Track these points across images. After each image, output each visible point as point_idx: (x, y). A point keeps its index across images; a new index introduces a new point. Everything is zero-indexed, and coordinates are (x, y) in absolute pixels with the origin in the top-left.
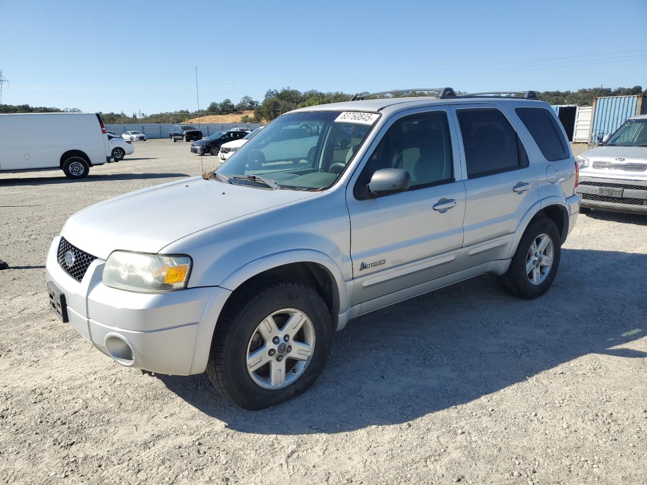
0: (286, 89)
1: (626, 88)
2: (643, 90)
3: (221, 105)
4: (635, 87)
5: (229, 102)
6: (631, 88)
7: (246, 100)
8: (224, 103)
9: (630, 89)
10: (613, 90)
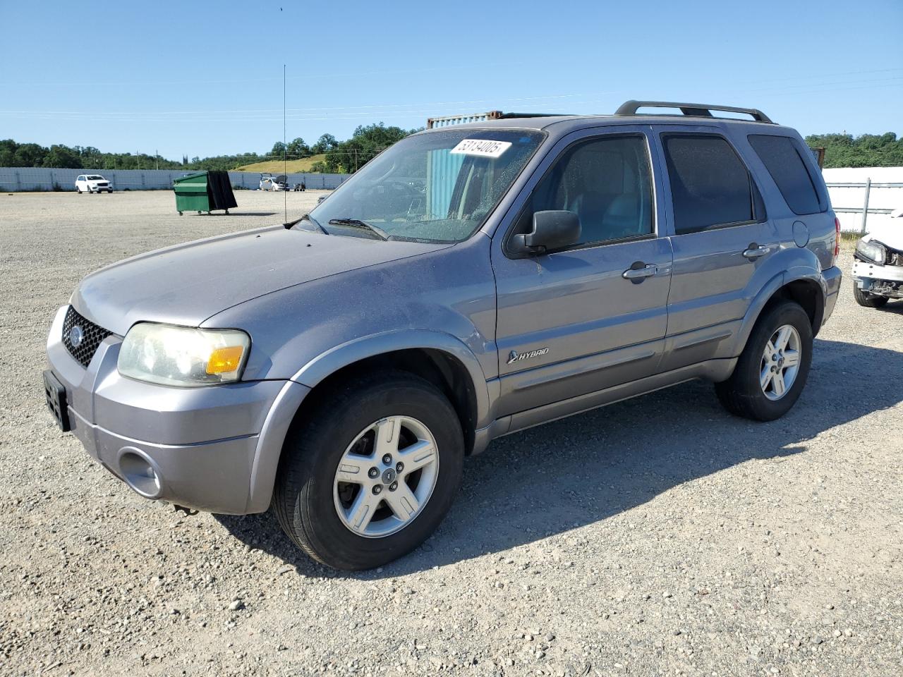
0: (378, 125)
1: (873, 135)
2: (898, 138)
3: (289, 147)
4: (887, 134)
5: (302, 142)
6: (882, 135)
7: (326, 140)
8: (294, 143)
9: (879, 136)
10: (855, 138)
